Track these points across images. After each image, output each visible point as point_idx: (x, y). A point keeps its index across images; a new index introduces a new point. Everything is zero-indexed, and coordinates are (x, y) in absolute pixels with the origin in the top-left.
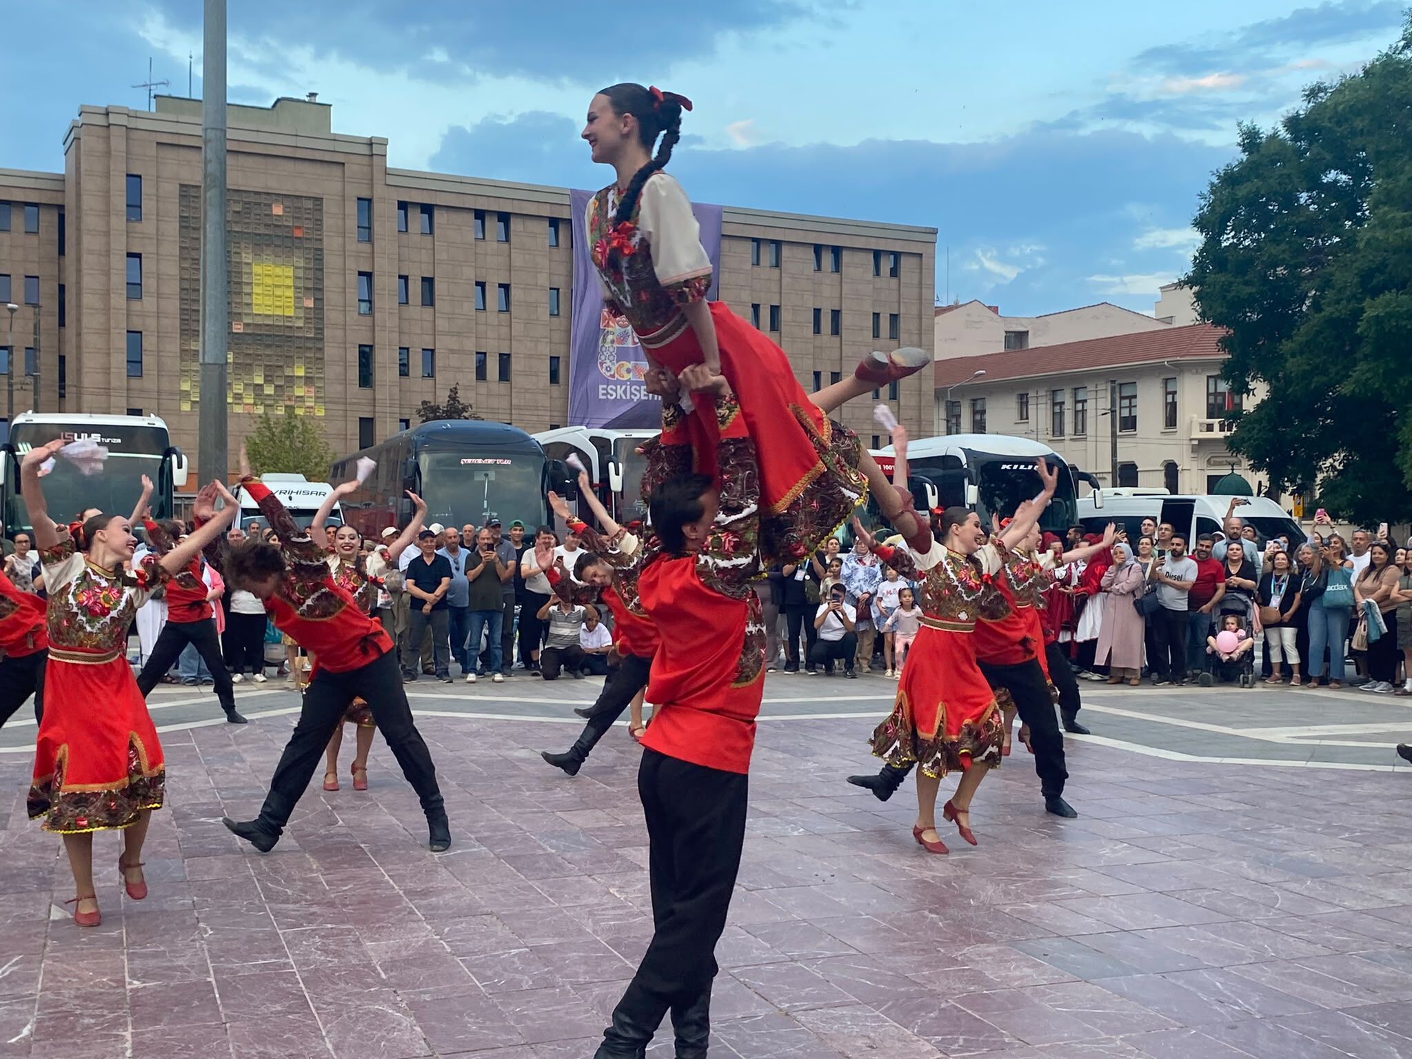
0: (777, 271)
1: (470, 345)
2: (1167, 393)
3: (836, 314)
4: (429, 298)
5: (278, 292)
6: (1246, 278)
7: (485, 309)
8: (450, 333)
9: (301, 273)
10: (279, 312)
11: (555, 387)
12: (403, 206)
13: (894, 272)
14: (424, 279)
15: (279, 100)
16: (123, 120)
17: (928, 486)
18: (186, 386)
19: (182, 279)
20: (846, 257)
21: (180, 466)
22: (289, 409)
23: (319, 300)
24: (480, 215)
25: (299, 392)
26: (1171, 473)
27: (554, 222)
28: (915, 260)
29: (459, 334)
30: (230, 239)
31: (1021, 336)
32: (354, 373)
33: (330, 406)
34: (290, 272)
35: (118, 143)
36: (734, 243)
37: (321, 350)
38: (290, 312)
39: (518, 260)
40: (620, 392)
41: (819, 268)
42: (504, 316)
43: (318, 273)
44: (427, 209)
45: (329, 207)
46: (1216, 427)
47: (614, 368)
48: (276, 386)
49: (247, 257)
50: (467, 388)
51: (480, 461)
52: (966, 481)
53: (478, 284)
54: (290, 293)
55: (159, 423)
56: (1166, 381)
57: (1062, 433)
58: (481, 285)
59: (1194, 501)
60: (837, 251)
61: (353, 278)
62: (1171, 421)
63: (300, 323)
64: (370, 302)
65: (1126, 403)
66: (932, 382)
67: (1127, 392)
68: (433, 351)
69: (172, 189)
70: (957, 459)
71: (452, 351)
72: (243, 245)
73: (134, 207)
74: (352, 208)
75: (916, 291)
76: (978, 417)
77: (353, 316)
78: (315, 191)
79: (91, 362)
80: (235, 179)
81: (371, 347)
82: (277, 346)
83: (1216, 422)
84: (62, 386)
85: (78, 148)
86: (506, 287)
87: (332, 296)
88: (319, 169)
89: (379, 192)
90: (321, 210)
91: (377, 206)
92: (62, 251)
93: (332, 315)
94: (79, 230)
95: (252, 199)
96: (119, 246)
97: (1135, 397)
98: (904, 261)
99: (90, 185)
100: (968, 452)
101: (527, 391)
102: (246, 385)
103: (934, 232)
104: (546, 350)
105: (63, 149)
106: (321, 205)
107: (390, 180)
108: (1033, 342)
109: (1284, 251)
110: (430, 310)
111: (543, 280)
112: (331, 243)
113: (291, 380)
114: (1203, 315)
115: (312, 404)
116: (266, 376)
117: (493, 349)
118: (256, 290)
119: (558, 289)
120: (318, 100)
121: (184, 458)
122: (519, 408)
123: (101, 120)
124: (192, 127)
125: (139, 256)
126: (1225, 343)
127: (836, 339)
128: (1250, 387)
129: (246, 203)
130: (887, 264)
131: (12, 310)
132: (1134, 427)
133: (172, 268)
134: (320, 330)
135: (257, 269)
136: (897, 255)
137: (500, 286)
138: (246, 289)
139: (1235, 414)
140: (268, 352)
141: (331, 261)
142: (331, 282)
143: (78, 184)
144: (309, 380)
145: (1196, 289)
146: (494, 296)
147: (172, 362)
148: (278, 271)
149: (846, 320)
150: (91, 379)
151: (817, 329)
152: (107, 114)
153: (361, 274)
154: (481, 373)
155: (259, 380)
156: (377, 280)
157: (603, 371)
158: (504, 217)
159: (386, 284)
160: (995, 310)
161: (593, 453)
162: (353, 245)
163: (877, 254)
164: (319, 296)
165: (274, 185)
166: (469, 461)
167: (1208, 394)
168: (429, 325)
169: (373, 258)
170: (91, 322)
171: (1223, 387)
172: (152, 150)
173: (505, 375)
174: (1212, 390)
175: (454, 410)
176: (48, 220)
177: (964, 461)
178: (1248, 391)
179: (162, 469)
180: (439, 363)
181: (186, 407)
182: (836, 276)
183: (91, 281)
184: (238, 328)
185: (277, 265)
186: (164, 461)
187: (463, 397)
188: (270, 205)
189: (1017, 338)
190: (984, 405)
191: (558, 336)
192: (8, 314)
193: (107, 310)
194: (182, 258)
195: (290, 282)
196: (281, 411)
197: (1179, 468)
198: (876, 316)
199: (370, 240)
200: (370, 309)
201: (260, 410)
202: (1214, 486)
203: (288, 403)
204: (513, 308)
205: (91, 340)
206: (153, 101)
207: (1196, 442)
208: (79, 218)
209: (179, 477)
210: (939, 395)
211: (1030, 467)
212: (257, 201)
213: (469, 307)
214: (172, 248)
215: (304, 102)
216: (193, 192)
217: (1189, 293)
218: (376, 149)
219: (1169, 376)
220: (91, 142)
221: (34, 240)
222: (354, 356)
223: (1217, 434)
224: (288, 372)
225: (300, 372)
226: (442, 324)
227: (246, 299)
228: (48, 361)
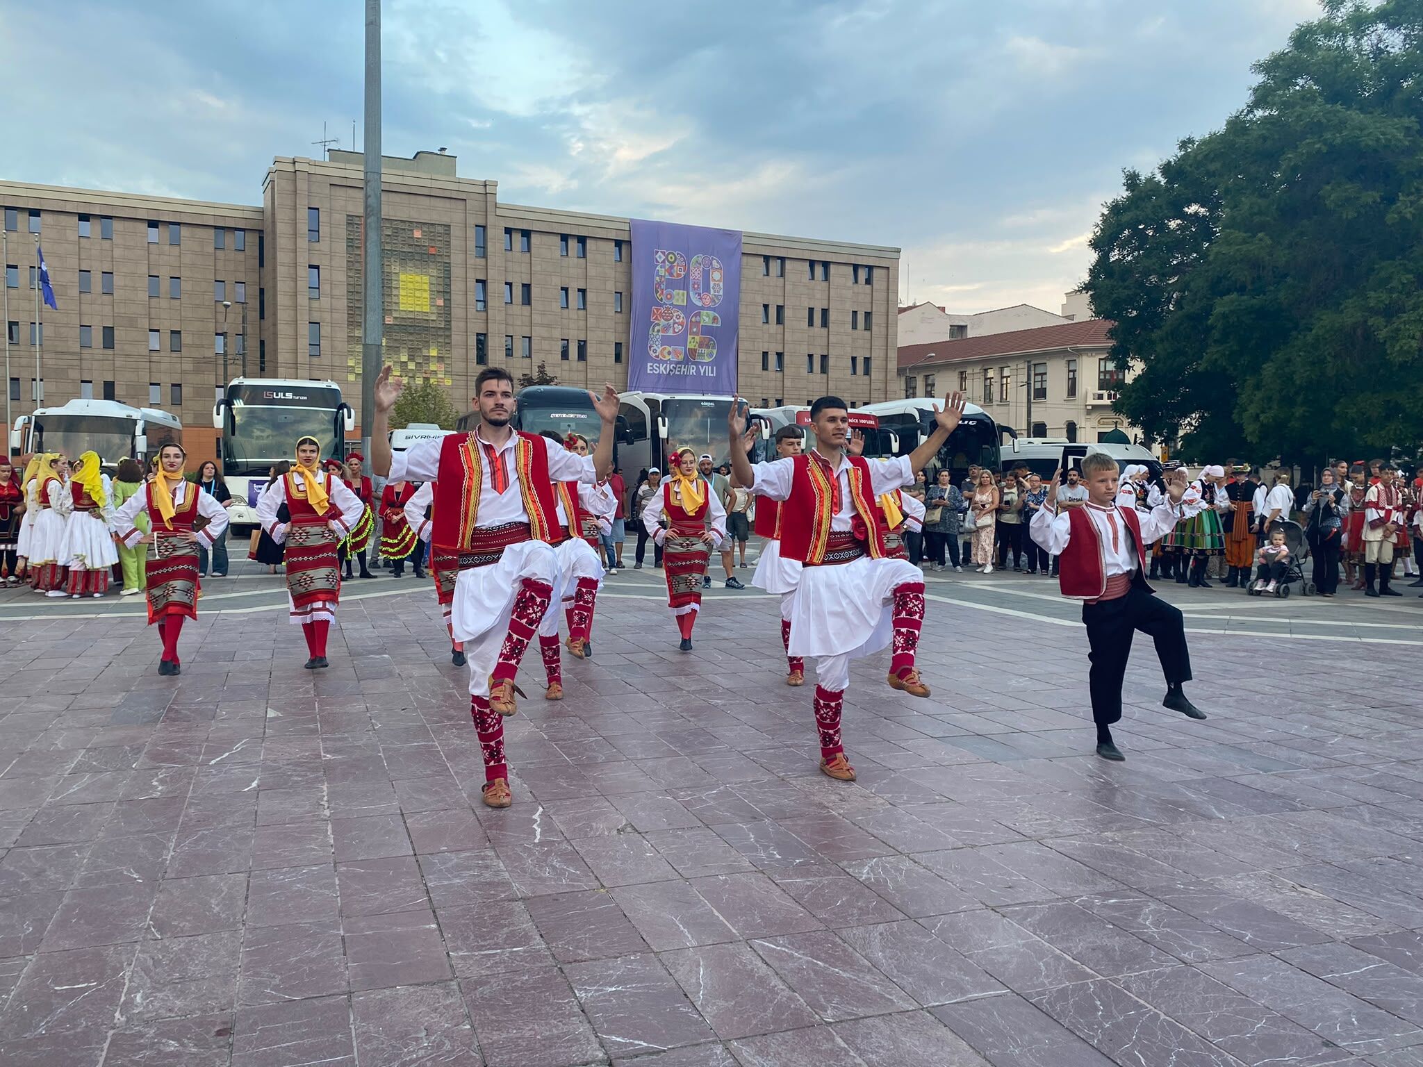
0: (781, 280)
1: (557, 334)
2: (1069, 371)
3: (825, 312)
4: (527, 300)
5: (417, 294)
6: (1126, 284)
7: (567, 308)
8: (542, 325)
9: (434, 280)
10: (418, 309)
11: (618, 365)
12: (508, 231)
13: (869, 281)
14: (523, 285)
15: (418, 153)
16: (306, 168)
17: (892, 435)
18: (351, 363)
19: (348, 284)
20: (833, 268)
21: (349, 417)
22: (427, 379)
23: (448, 301)
24: (565, 238)
25: (433, 367)
26: (1072, 429)
27: (618, 243)
28: (884, 272)
29: (548, 326)
30: (384, 254)
31: (962, 328)
32: (473, 354)
33: (454, 377)
34: (426, 279)
35: (302, 185)
36: (751, 259)
37: (449, 336)
38: (426, 309)
39: (592, 271)
40: (662, 368)
41: (813, 278)
42: (582, 313)
43: (447, 280)
44: (526, 234)
45: (456, 232)
46: (1105, 396)
47: (659, 351)
48: (417, 363)
49: (395, 268)
50: (554, 365)
51: (564, 415)
52: (919, 432)
53: (562, 289)
54: (426, 295)
55: (335, 386)
56: (1069, 361)
57: (991, 401)
58: (565, 289)
59: (1086, 447)
60: (826, 265)
61: (472, 284)
62: (1072, 391)
63: (434, 317)
64: (485, 301)
65: (1039, 378)
66: (896, 363)
67: (1040, 370)
68: (530, 338)
69: (341, 218)
70: (912, 416)
71: (544, 338)
72: (392, 260)
73: (314, 231)
74: (472, 232)
75: (885, 294)
76: (929, 389)
77: (472, 313)
78: (445, 220)
79: (284, 345)
80: (386, 211)
81: (485, 335)
82: (417, 334)
83: (1105, 393)
84: (262, 362)
85: (273, 188)
86: (583, 291)
87: (457, 298)
88: (447, 203)
89: (491, 220)
90: (449, 234)
91: (490, 232)
92: (261, 264)
93: (457, 312)
94: (274, 248)
95: (401, 226)
96: (303, 260)
97: (1046, 374)
98: (876, 272)
99: (282, 216)
100: (921, 411)
101: (597, 368)
102: (395, 362)
103: (899, 251)
104: (612, 338)
105: (262, 189)
106: (449, 230)
107: (499, 212)
108: (971, 334)
109: (1154, 264)
110: (528, 307)
111: (611, 286)
112: (456, 258)
113: (427, 359)
114: (1097, 313)
115: (442, 376)
116: (409, 355)
117: (574, 335)
118: (402, 292)
119: (621, 293)
120: (446, 153)
121: (353, 412)
122: (592, 380)
123: (290, 168)
124: (356, 173)
125: (317, 267)
126: (1112, 333)
127: (824, 330)
128: (1130, 365)
129: (395, 229)
130: (862, 274)
131: (226, 306)
132: (1044, 396)
133: (341, 277)
134: (449, 322)
135: (402, 277)
136: (870, 268)
137: (579, 290)
138: (395, 292)
139: (1119, 385)
140: (411, 338)
141: (457, 272)
142: (457, 287)
143: (273, 214)
144: (440, 359)
145: (1090, 293)
146: (574, 297)
147: (342, 345)
148: (418, 278)
149: (832, 316)
150: (283, 356)
151: (811, 323)
152: (294, 163)
153: (478, 281)
154: (565, 355)
155: (404, 358)
156: (490, 286)
157: (651, 353)
158: (582, 240)
159: (496, 288)
160: (943, 309)
161: (646, 410)
162: (472, 260)
163: (856, 267)
164: (447, 297)
165: (415, 215)
166: (557, 415)
167: (1100, 372)
168: (527, 319)
169: (487, 269)
170: (283, 315)
171: (1111, 366)
172: (327, 190)
173: (582, 355)
174: (1102, 369)
175: (545, 381)
176: (253, 239)
177: (917, 417)
178: (1129, 368)
179: (336, 419)
180: (534, 347)
181: (352, 378)
182: (826, 284)
183: (283, 286)
184: (389, 320)
185: (417, 274)
186: (338, 412)
187: (549, 372)
188: (412, 230)
189: (958, 330)
190: (934, 380)
191: (621, 328)
192: (223, 309)
193: (295, 307)
194: (349, 269)
195: (426, 287)
196: (419, 381)
197: (1077, 427)
198: (855, 313)
199: (485, 256)
200: (485, 307)
201: (405, 380)
202: (1102, 438)
203: (425, 375)
204: (588, 307)
205: (283, 329)
206: (327, 153)
207: (1090, 407)
208: (274, 239)
209: (349, 424)
210: (900, 372)
211: (966, 422)
212: (403, 227)
213: (556, 306)
214: (341, 261)
215: (436, 154)
216: (356, 221)
217: (1086, 297)
218: (489, 189)
219: (1071, 358)
220: (283, 185)
221: (241, 256)
222: (472, 341)
223: (1106, 402)
224: (425, 352)
225: (434, 353)
226: (537, 318)
227: (394, 299)
228: (253, 344)
